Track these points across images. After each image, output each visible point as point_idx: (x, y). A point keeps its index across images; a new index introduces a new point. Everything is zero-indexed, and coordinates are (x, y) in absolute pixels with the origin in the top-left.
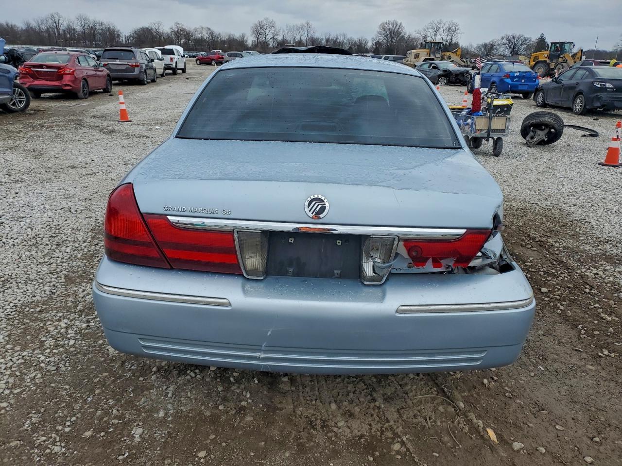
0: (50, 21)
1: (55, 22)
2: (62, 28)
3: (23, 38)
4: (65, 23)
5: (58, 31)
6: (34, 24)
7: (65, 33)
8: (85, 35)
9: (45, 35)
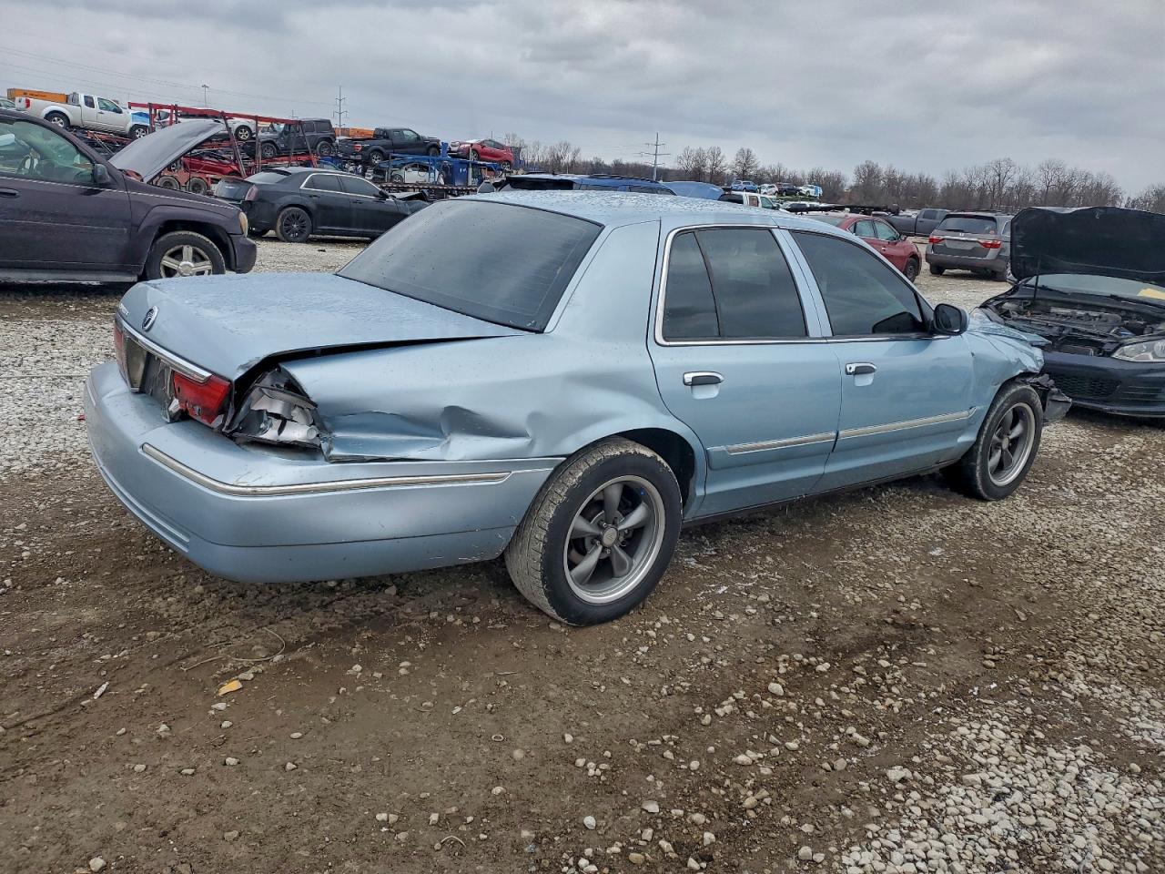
0: (992, 173)
1: (999, 175)
2: (1008, 184)
3: (937, 200)
4: (1016, 177)
5: (1000, 189)
6: (962, 178)
7: (1011, 194)
8: (1046, 198)
9: (976, 194)
